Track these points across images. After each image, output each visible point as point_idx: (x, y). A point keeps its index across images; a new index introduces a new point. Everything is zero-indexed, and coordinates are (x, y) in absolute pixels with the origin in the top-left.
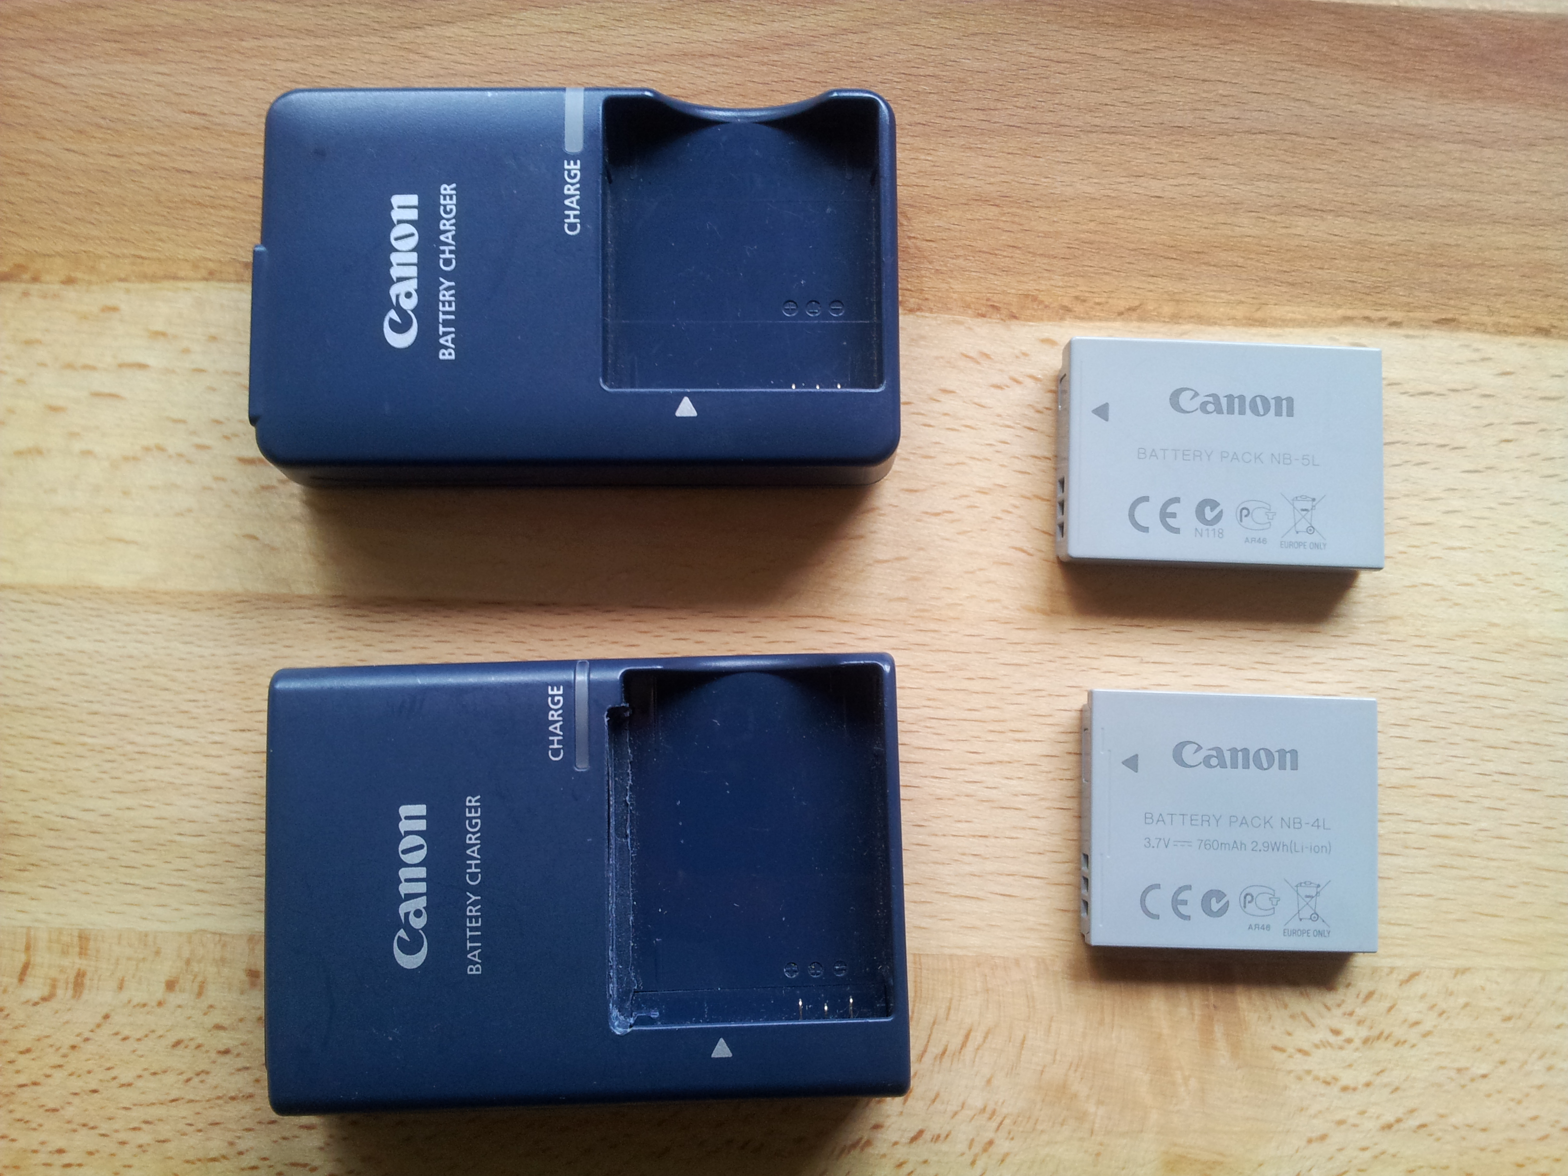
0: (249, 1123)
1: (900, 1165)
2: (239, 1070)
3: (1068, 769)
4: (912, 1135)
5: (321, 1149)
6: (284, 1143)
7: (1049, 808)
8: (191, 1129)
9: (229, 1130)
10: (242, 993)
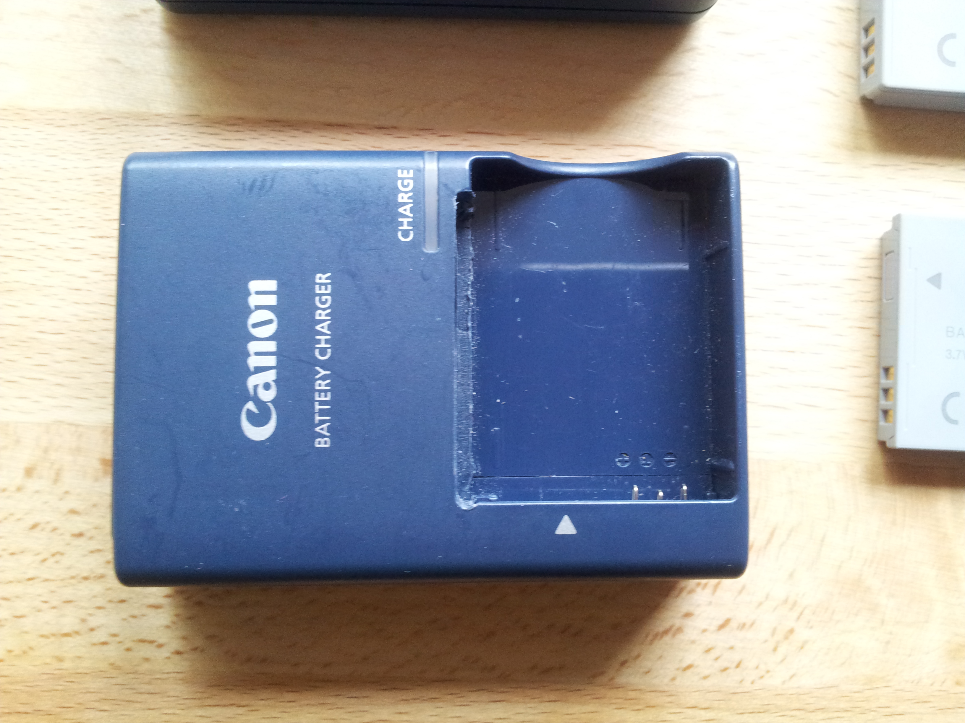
0: (100, 602)
1: (708, 651)
2: (92, 552)
3: (869, 292)
4: (720, 622)
5: (168, 627)
6: (133, 620)
7: (851, 327)
8: (45, 606)
9: (82, 608)
10: (96, 480)
